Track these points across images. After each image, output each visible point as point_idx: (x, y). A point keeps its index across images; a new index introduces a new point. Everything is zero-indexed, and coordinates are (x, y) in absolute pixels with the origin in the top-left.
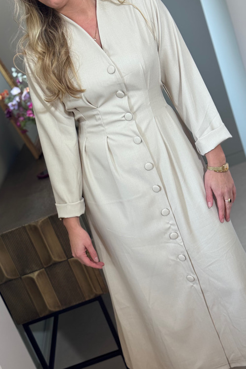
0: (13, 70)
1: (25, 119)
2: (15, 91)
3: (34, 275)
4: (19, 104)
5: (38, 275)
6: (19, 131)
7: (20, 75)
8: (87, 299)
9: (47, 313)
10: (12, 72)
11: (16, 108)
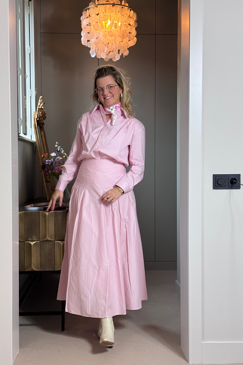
0: (57, 143)
1: (51, 173)
2: (53, 154)
3: (32, 243)
4: (52, 163)
5: (35, 243)
6: (44, 180)
7: (59, 147)
8: (56, 270)
9: (30, 270)
10: (56, 144)
11: (50, 164)
